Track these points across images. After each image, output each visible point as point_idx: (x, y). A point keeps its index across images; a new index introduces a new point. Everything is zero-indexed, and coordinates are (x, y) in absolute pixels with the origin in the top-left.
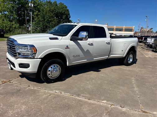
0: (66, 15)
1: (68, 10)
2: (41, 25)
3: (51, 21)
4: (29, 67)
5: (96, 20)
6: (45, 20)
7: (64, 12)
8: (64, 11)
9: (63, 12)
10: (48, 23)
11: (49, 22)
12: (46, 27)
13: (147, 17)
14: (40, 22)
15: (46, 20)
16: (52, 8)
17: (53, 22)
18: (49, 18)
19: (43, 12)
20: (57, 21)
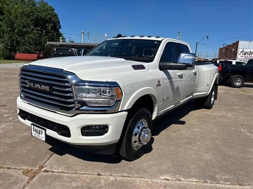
0: (53, 22)
1: (56, 15)
2: (6, 38)
3: (26, 33)
4: (107, 131)
5: (106, 35)
6: (14, 30)
7: (50, 18)
8: (49, 16)
9: (47, 18)
10: (20, 36)
11: (22, 34)
12: (18, 43)
13: (179, 32)
14: (3, 33)
15: (17, 31)
16: (28, 9)
17: (31, 35)
18: (23, 28)
19: (11, 15)
20: (38, 33)
